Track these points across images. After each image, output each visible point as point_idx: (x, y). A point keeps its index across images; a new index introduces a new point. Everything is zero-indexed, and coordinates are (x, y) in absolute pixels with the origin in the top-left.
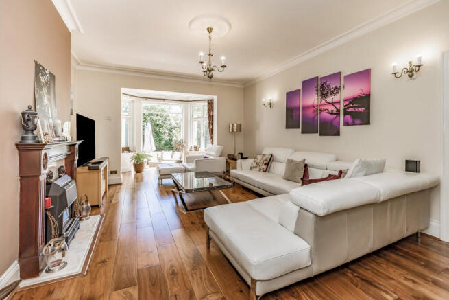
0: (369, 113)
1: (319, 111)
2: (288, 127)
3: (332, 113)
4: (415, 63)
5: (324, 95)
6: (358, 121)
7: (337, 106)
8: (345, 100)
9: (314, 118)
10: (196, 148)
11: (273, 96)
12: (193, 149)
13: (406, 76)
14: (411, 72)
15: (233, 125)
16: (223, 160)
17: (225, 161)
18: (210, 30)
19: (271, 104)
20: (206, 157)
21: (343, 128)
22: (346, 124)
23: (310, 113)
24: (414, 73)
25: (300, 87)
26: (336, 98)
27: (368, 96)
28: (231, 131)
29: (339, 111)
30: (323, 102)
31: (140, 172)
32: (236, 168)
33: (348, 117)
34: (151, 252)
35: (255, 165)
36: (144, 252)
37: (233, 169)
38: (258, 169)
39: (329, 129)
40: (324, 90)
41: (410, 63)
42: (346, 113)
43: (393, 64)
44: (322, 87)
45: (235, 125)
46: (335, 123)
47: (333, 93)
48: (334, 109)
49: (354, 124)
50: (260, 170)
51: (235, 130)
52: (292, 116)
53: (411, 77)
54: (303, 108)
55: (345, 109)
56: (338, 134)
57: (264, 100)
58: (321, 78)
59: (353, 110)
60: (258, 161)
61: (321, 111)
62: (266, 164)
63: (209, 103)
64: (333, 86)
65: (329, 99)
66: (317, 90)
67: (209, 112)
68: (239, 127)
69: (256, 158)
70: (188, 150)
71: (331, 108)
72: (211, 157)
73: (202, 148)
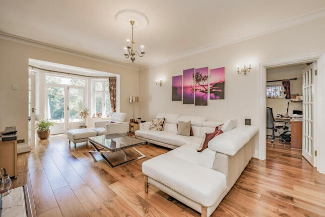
0: (224, 93)
1: (195, 90)
2: (174, 99)
3: (203, 92)
4: (248, 67)
5: (198, 80)
6: (218, 97)
7: (206, 87)
8: (210, 84)
9: (191, 95)
10: (99, 115)
11: (162, 78)
12: (96, 116)
13: (243, 73)
14: (245, 72)
15: (132, 97)
16: (127, 124)
17: (129, 124)
18: (132, 23)
19: (161, 84)
20: (112, 122)
21: (209, 101)
22: (211, 98)
23: (189, 91)
24: (247, 72)
25: (182, 74)
26: (205, 83)
27: (223, 83)
28: (131, 101)
29: (207, 90)
30: (197, 84)
31: (46, 139)
32: (139, 129)
33: (213, 94)
34: (101, 208)
35: (153, 126)
36: (94, 211)
37: (137, 130)
38: (155, 129)
39: (201, 101)
40: (198, 77)
41: (245, 66)
42: (211, 92)
43: (238, 66)
44: (197, 75)
45: (134, 98)
46: (204, 98)
47: (203, 79)
48: (204, 89)
49: (215, 99)
50: (157, 129)
51: (134, 101)
52: (176, 93)
53: (245, 74)
54: (184, 88)
55: (211, 90)
56: (206, 104)
57: (156, 80)
58: (196, 70)
59: (215, 90)
60: (155, 123)
61: (196, 90)
62: (161, 125)
63: (110, 80)
64: (203, 75)
65: (201, 83)
66: (194, 77)
67: (110, 87)
68: (137, 99)
69: (153, 121)
70: (91, 117)
71: (202, 88)
72: (117, 122)
73: (104, 115)
